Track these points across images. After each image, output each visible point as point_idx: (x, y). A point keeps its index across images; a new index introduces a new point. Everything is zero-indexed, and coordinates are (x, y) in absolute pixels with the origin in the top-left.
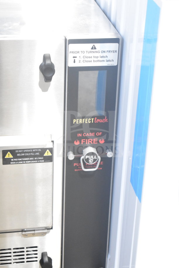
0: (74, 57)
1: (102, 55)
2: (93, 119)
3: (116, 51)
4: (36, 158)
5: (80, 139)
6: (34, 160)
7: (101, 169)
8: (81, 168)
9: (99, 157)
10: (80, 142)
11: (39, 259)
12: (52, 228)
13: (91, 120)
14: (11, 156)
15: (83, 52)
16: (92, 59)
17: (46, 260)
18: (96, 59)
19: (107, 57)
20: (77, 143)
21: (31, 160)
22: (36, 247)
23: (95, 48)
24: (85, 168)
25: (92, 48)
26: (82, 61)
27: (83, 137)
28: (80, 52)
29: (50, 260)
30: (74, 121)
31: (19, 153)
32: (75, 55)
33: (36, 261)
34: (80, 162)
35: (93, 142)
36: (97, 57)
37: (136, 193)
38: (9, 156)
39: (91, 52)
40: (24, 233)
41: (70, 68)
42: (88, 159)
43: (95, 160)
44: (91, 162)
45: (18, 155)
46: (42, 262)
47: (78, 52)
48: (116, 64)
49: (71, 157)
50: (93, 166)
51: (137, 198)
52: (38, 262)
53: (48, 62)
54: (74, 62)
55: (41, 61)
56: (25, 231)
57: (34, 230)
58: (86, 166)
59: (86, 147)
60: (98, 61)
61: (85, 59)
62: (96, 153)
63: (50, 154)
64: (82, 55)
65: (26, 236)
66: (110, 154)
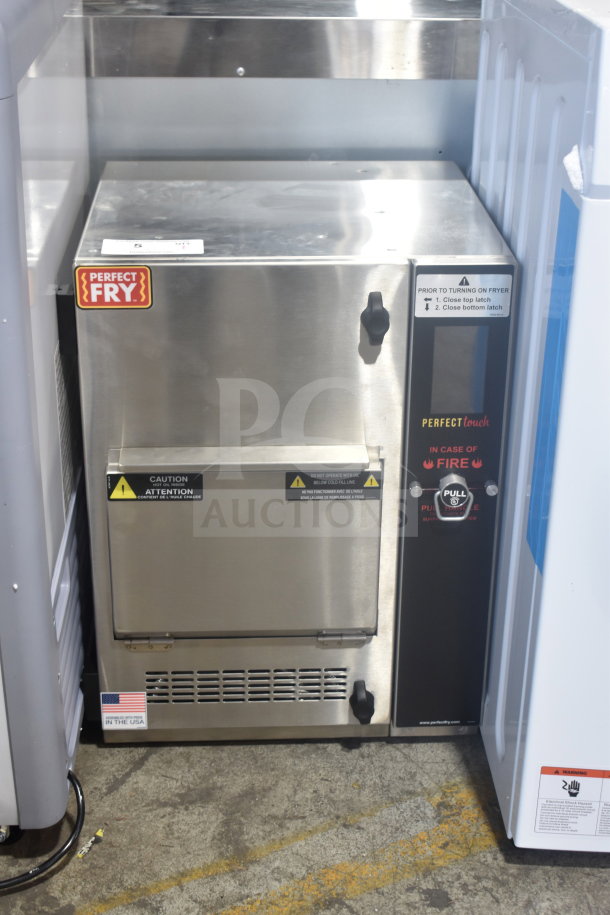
0: (426, 299)
1: (480, 296)
2: (460, 419)
3: (507, 290)
4: (348, 491)
5: (434, 458)
6: (345, 494)
7: (475, 518)
8: (436, 516)
9: (470, 494)
10: (435, 464)
11: (348, 694)
12: (376, 633)
13: (457, 422)
14: (302, 485)
15: (444, 290)
16: (461, 304)
17: (363, 696)
18: (467, 304)
19: (489, 300)
20: (428, 466)
21: (339, 495)
22: (344, 670)
23: (467, 284)
24: (444, 515)
25: (461, 284)
26: (441, 307)
27: (440, 455)
28: (438, 290)
29: (370, 698)
30: (425, 421)
31: (316, 479)
32: (428, 296)
33: (344, 698)
34: (433, 504)
35: (459, 464)
36: (471, 301)
37: (534, 556)
38: (298, 483)
39: (458, 290)
40: (320, 639)
41: (418, 320)
42: (449, 496)
43: (461, 500)
44: (454, 503)
45: (315, 483)
46: (354, 701)
47: (435, 290)
48: (506, 315)
49: (416, 491)
50: (459, 512)
51: (536, 567)
52: (348, 699)
53: (376, 307)
54: (427, 309)
55: (364, 306)
56: (324, 636)
57: (341, 635)
58: (446, 512)
59: (446, 473)
60: (473, 307)
61: (447, 303)
62: (465, 485)
63: (375, 484)
64: (441, 296)
65: (324, 645)
66: (491, 490)
